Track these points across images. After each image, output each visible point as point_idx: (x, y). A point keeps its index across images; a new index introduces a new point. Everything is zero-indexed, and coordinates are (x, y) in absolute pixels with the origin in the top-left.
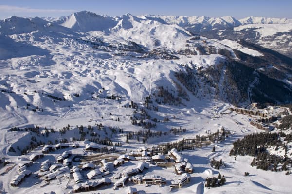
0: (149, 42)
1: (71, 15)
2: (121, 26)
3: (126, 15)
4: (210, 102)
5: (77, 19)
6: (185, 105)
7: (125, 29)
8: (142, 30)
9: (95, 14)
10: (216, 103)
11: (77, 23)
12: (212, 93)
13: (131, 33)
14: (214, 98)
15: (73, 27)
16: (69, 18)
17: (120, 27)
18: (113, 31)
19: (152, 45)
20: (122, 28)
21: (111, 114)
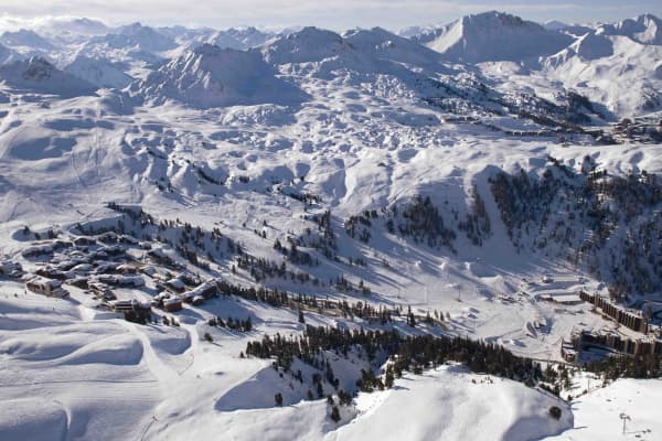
0: (628, 100)
1: (457, 21)
2: (577, 51)
3: (635, 19)
4: (542, 264)
5: (464, 32)
6: (454, 252)
7: (582, 61)
8: (632, 63)
9: (518, 19)
10: (565, 270)
11: (461, 40)
12: (570, 245)
13: (594, 71)
14: (569, 259)
15: (449, 50)
16: (448, 28)
17: (571, 54)
18: (548, 63)
19: (633, 108)
20: (575, 58)
21: (265, 224)
